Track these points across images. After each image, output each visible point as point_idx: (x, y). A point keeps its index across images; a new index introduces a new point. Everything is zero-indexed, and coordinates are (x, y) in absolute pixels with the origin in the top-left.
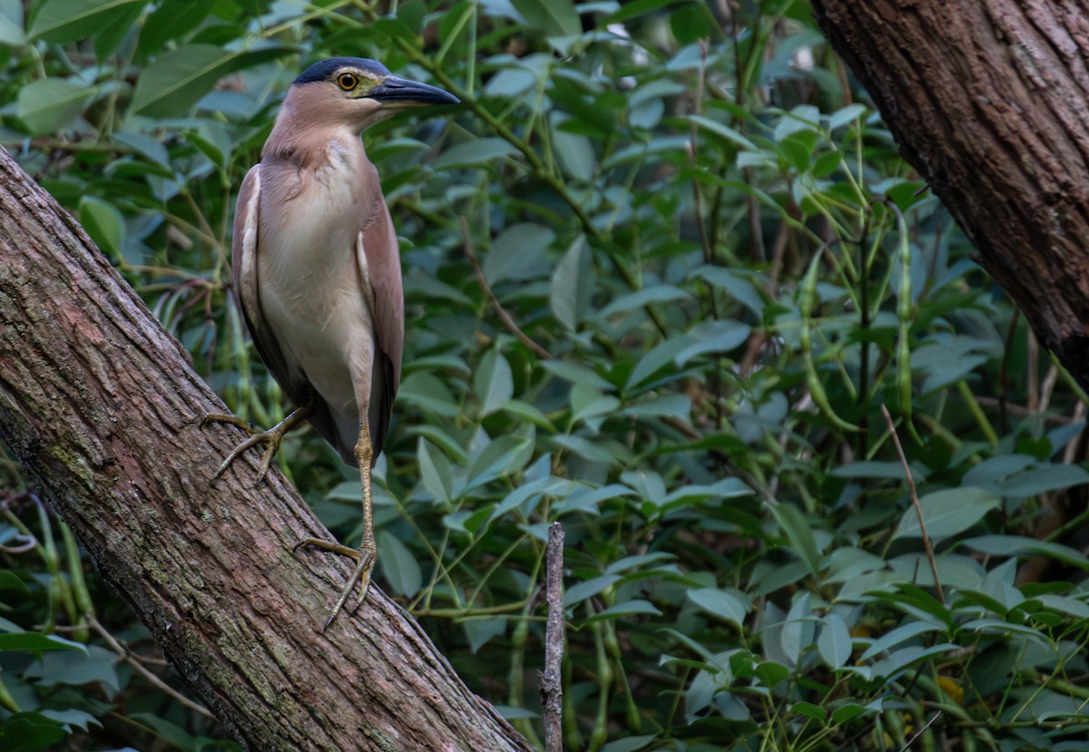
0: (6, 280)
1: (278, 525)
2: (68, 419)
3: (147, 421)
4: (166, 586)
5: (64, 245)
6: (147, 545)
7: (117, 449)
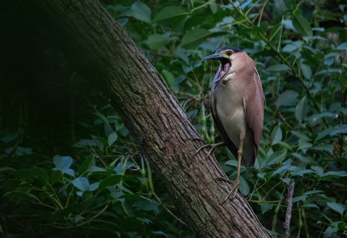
0: (140, 92)
1: (212, 172)
2: (154, 134)
3: (177, 137)
4: (177, 186)
5: (158, 84)
6: (173, 173)
7: (167, 144)
